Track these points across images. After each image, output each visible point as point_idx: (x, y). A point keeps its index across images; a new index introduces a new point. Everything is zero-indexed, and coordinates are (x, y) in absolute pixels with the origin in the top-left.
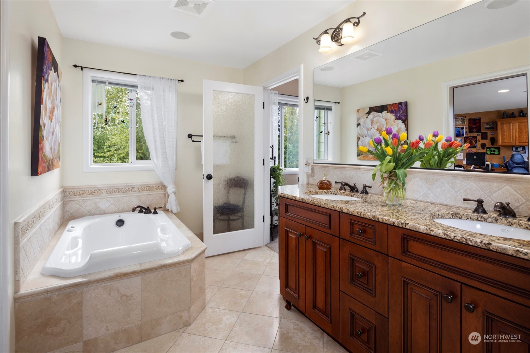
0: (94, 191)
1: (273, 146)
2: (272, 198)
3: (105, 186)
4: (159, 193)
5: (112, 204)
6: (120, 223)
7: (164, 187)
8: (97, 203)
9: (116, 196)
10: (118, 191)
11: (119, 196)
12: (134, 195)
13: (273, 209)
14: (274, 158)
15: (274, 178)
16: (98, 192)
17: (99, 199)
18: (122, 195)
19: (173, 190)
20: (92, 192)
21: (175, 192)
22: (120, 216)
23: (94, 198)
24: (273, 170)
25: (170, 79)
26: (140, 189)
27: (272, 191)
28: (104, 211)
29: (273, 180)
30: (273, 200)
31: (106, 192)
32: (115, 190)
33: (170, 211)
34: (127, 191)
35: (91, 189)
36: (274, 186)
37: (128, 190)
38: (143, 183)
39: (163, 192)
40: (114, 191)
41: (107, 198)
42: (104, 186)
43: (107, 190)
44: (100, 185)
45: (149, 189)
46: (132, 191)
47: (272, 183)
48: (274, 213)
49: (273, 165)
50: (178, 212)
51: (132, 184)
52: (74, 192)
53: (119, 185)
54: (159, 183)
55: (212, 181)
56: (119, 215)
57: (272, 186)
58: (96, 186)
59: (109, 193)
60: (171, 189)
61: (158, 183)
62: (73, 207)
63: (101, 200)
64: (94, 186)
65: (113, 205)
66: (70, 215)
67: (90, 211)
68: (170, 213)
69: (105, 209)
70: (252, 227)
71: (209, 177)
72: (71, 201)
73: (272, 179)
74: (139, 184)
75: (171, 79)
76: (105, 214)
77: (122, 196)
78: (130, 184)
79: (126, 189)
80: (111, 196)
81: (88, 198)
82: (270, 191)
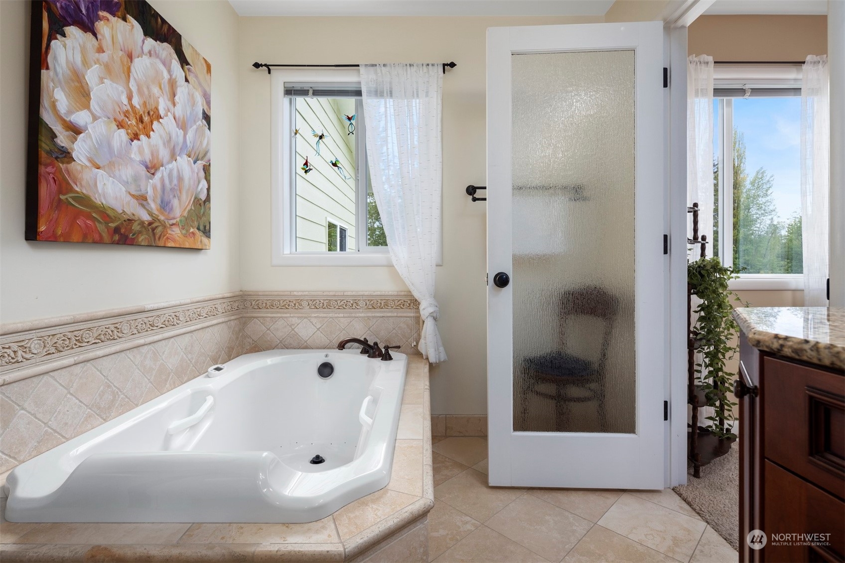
0: (290, 301)
1: (696, 205)
2: (695, 351)
3: (307, 293)
4: (405, 315)
5: (318, 329)
6: (326, 370)
7: (415, 303)
8: (294, 325)
9: (325, 315)
10: (329, 306)
11: (331, 315)
12: (358, 315)
13: (696, 382)
14: (700, 240)
15: (701, 295)
16: (295, 304)
17: (296, 318)
18: (336, 313)
19: (431, 310)
20: (285, 303)
21: (435, 315)
22: (326, 356)
23: (288, 315)
24: (700, 273)
25: (424, 66)
26: (368, 303)
27: (696, 334)
28: (306, 342)
29: (696, 301)
30: (699, 357)
31: (309, 305)
32: (323, 303)
33: (424, 358)
34: (344, 306)
35: (284, 299)
36: (701, 319)
37: (346, 305)
38: (374, 292)
39: (412, 315)
40: (321, 305)
41: (310, 317)
42: (305, 293)
43: (311, 302)
44: (298, 291)
45: (386, 305)
46: (354, 307)
47: (694, 307)
48: (702, 397)
49: (698, 258)
50: (440, 362)
51: (354, 293)
52: (257, 303)
53: (331, 294)
54: (406, 293)
55: (509, 290)
56: (325, 354)
57: (695, 317)
58: (292, 294)
59: (313, 307)
60: (427, 308)
61: (403, 293)
62: (256, 329)
63: (300, 321)
64: (289, 293)
65: (321, 332)
66: (253, 344)
67: (283, 339)
68: (423, 361)
69: (307, 339)
70: (630, 427)
71: (501, 281)
72: (254, 317)
73: (694, 297)
74: (366, 293)
75: (428, 65)
76: (306, 348)
77: (336, 315)
78: (349, 293)
79: (342, 303)
80: (316, 315)
81: (279, 315)
82: (689, 332)
